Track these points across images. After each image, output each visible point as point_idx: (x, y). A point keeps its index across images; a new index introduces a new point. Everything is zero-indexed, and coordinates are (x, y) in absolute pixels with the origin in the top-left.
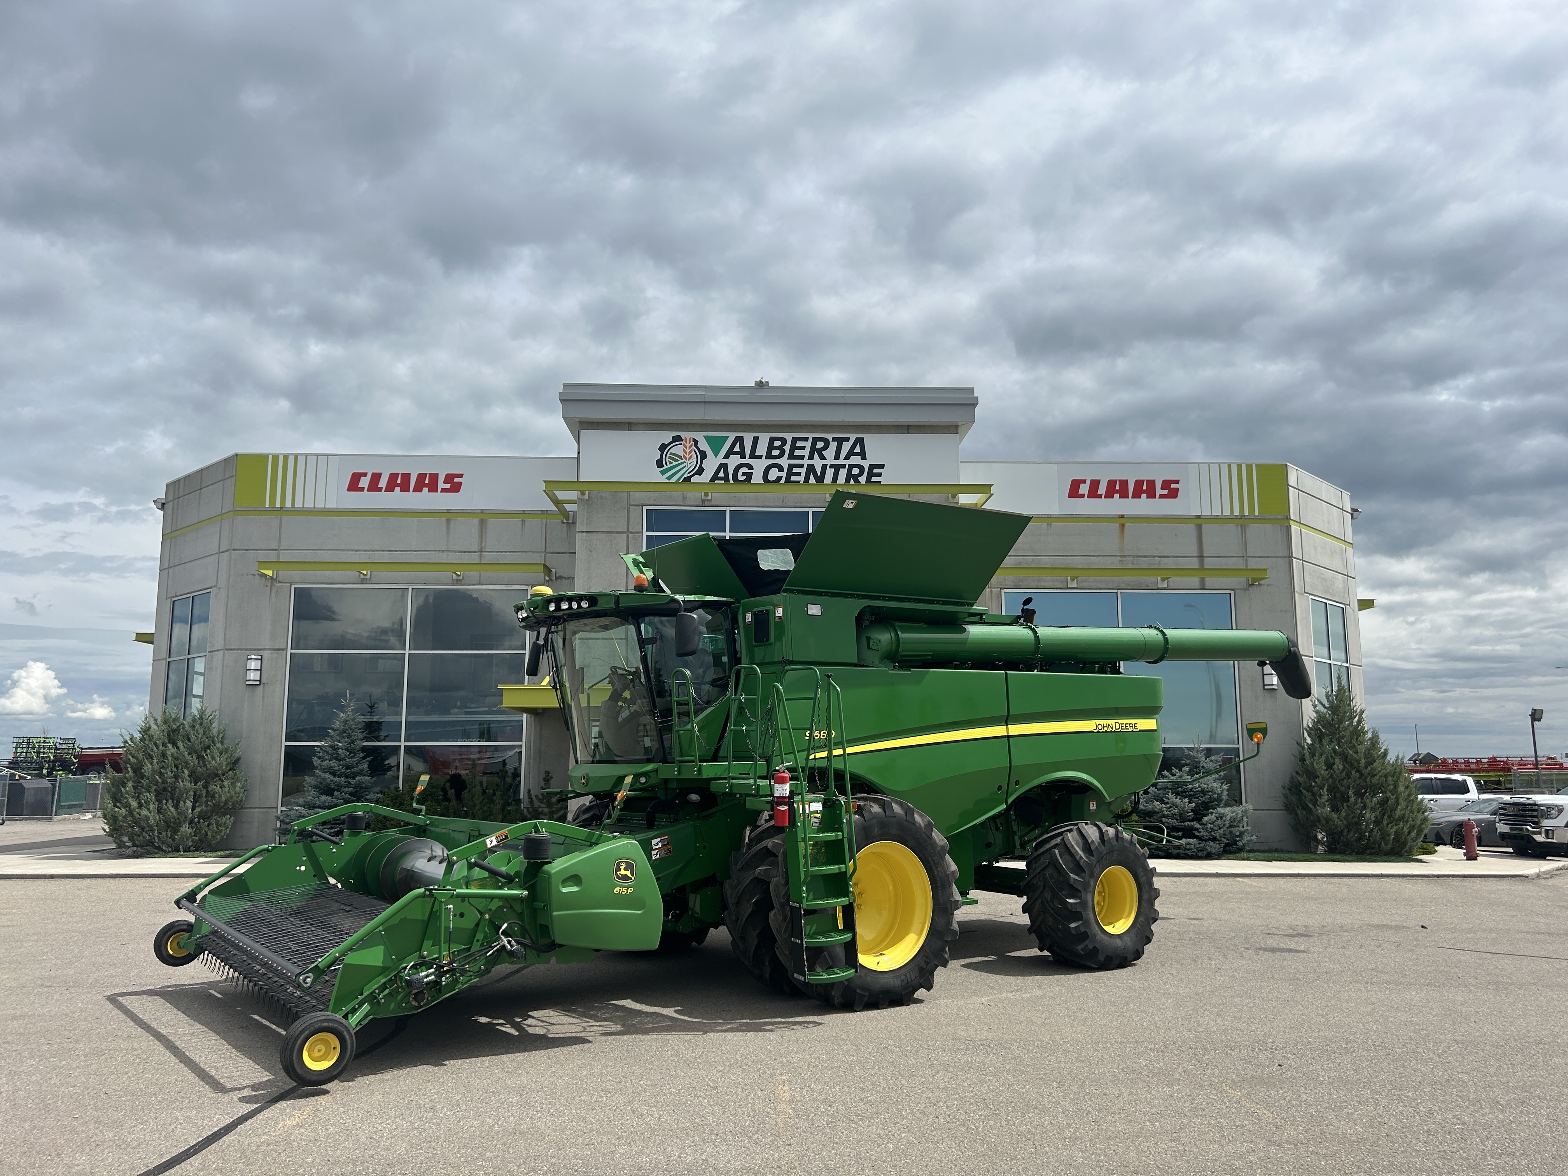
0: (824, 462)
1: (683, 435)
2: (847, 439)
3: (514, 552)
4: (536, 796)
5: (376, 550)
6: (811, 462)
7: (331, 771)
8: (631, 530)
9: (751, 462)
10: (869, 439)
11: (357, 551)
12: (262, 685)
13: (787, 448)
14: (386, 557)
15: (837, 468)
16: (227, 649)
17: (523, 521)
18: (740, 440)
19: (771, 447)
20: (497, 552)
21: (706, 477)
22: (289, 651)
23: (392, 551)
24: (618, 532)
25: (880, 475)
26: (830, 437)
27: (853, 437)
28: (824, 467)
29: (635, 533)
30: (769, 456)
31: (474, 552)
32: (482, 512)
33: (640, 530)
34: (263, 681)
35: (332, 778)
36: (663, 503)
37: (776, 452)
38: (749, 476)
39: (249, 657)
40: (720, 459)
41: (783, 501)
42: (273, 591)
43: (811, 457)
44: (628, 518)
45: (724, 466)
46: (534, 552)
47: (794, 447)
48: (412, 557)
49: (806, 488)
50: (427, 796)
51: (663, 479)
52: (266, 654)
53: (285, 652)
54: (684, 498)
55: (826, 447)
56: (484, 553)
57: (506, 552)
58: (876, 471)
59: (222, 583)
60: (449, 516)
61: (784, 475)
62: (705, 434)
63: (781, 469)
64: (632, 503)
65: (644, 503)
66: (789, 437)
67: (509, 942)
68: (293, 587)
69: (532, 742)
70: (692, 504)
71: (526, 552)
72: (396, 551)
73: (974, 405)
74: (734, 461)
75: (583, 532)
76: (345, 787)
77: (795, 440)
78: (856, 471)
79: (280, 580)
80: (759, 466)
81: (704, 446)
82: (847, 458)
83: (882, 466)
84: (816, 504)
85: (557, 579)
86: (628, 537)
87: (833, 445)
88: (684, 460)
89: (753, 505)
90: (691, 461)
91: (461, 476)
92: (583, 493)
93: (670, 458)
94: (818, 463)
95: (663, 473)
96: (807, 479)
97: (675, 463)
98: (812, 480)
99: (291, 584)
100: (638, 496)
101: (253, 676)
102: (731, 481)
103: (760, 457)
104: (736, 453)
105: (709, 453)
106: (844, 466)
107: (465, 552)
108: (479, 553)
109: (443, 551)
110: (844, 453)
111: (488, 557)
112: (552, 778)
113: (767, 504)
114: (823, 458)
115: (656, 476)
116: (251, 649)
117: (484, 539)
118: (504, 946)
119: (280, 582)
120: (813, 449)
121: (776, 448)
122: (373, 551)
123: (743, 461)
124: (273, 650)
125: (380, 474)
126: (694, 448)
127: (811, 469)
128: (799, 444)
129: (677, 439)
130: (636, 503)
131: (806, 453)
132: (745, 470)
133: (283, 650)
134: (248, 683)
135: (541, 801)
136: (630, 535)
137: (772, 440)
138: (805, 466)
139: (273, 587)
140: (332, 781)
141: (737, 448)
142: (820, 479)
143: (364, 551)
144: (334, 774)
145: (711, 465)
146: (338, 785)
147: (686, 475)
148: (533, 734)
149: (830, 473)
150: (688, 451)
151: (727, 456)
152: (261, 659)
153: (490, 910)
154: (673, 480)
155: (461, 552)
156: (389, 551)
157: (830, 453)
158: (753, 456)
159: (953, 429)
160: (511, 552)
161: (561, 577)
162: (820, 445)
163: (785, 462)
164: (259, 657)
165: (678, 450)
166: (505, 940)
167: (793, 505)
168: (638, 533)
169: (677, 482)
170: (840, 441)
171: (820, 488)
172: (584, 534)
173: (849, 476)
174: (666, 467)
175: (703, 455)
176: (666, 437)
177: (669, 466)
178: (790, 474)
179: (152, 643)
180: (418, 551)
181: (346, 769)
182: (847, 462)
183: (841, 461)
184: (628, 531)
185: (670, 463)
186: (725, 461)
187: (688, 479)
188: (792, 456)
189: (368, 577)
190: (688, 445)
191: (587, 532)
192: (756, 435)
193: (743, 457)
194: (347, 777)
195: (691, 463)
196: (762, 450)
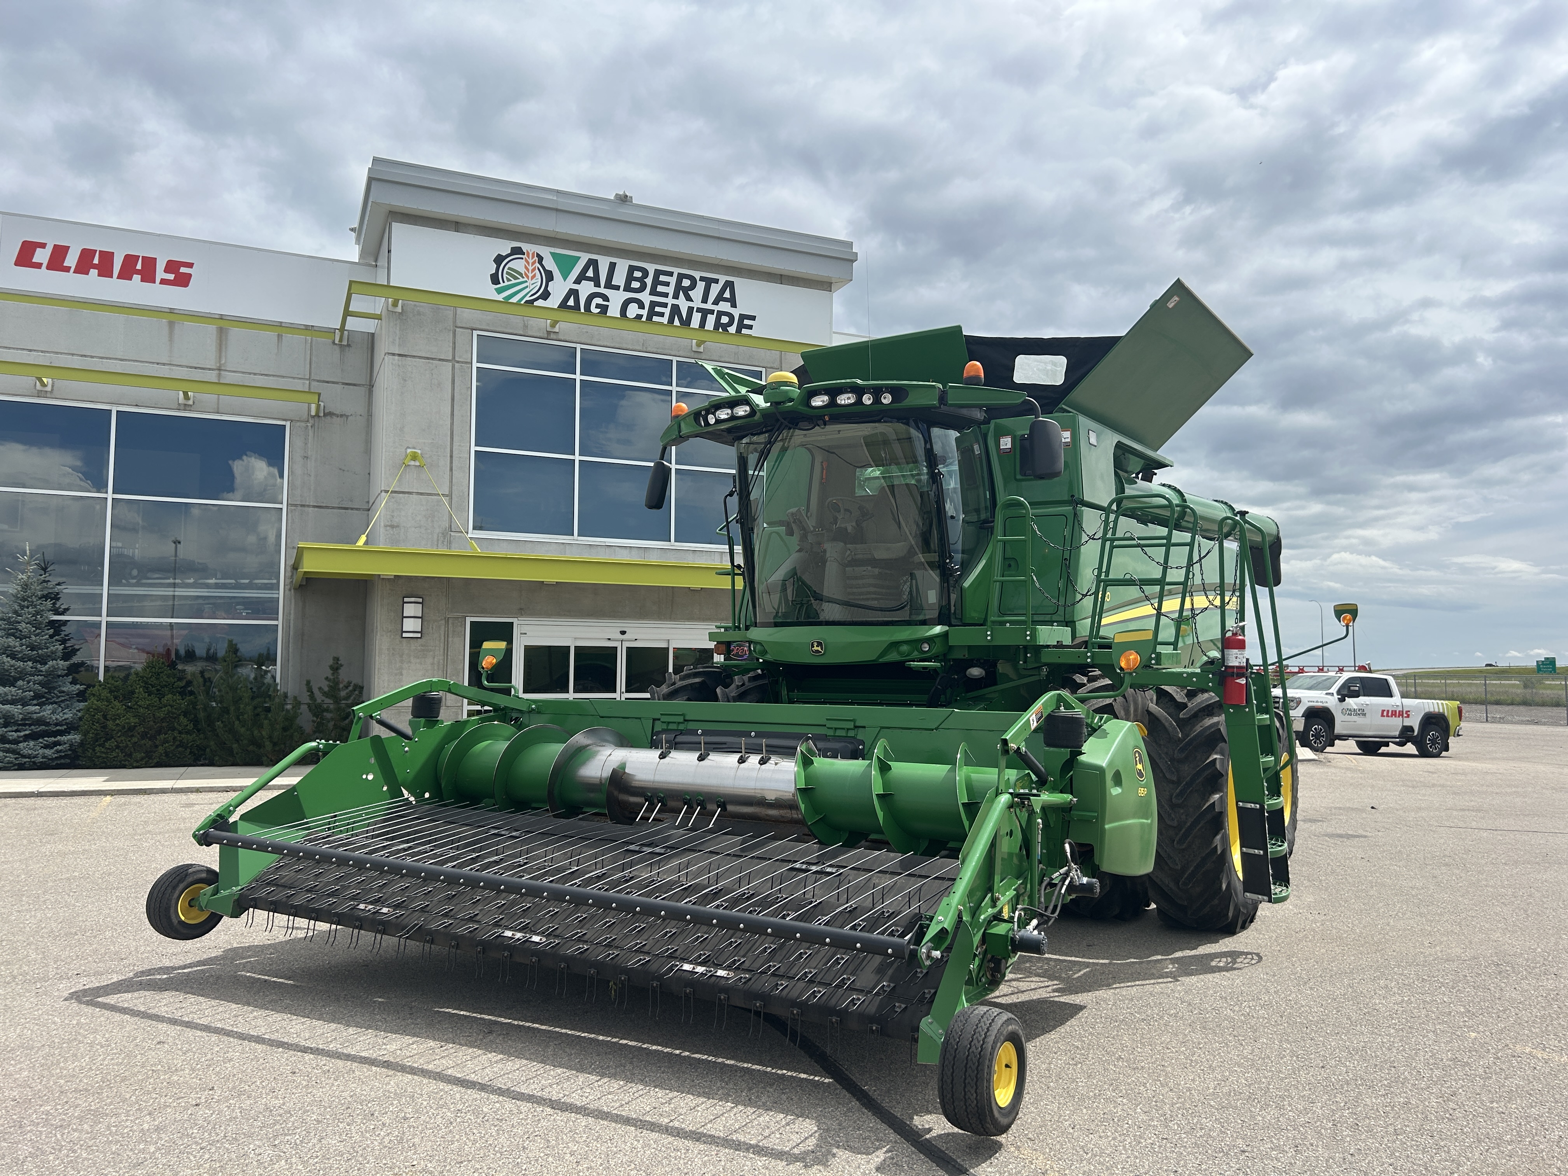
0: (690, 304)
1: (525, 247)
2: (716, 281)
3: (266, 375)
4: (320, 689)
5: (61, 353)
6: (675, 302)
8: (457, 359)
9: (608, 292)
10: (740, 283)
11: (30, 350)
13: (649, 281)
14: (76, 362)
15: (705, 313)
17: (280, 336)
18: (593, 263)
19: (630, 278)
20: (243, 373)
21: (554, 302)
23: (85, 356)
24: (440, 360)
25: (750, 327)
26: (697, 275)
27: (723, 279)
28: (690, 310)
29: (462, 362)
30: (628, 288)
31: (210, 369)
32: (222, 317)
33: (469, 360)
35: (12, 662)
36: (498, 329)
37: (635, 285)
38: (604, 309)
40: (570, 284)
41: (643, 345)
43: (676, 297)
44: (454, 343)
45: (574, 293)
46: (294, 378)
47: (656, 282)
48: (118, 367)
49: (669, 330)
50: (162, 687)
51: (500, 297)
54: (526, 327)
55: (693, 286)
56: (222, 373)
57: (255, 374)
58: (746, 322)
60: (172, 317)
61: (644, 313)
62: (553, 250)
63: (641, 306)
64: (459, 325)
65: (474, 326)
66: (651, 268)
69: (292, 622)
70: (535, 334)
71: (283, 377)
72: (92, 357)
73: (853, 261)
74: (586, 289)
75: (394, 354)
76: (32, 675)
77: (658, 273)
78: (725, 320)
80: (617, 299)
81: (550, 264)
82: (716, 303)
83: (753, 318)
84: (681, 353)
85: (325, 415)
86: (453, 367)
87: (701, 285)
88: (526, 279)
89: (608, 344)
90: (534, 281)
91: (190, 265)
92: (395, 304)
93: (508, 273)
94: (683, 304)
95: (499, 291)
96: (671, 321)
97: (514, 281)
98: (677, 322)
100: (467, 315)
102: (582, 310)
103: (617, 288)
104: (589, 279)
105: (557, 274)
106: (712, 312)
107: (196, 368)
108: (217, 372)
109: (164, 364)
110: (712, 297)
111: (229, 378)
112: (342, 665)
113: (625, 346)
114: (689, 299)
115: (489, 292)
117: (223, 354)
120: (679, 287)
121: (636, 279)
122: (57, 353)
123: (597, 290)
125: (67, 248)
126: (537, 265)
127: (676, 309)
128: (662, 278)
129: (517, 251)
130: (464, 326)
131: (670, 290)
132: (599, 301)
135: (325, 694)
136: (457, 365)
137: (632, 269)
138: (669, 306)
141: (590, 273)
142: (686, 323)
143: (42, 352)
144: (13, 656)
145: (559, 289)
146: (21, 672)
147: (527, 298)
148: (292, 612)
149: (696, 318)
150: (530, 268)
151: (578, 281)
154: (514, 300)
155: (191, 367)
156: (82, 356)
157: (697, 294)
158: (609, 285)
159: (826, 285)
160: (262, 375)
161: (331, 414)
162: (686, 283)
163: (646, 297)
165: (518, 265)
167: (655, 350)
168: (466, 363)
169: (518, 304)
170: (709, 282)
171: (684, 332)
172: (396, 357)
173: (718, 324)
174: (502, 284)
175: (550, 276)
176: (504, 247)
177: (507, 283)
178: (652, 313)
180: (126, 360)
181: (31, 651)
182: (716, 308)
183: (709, 306)
184: (454, 360)
185: (509, 280)
186: (575, 287)
187: (531, 302)
188: (654, 292)
189: (49, 388)
190: (531, 261)
191: (400, 355)
192: (614, 260)
193: (598, 285)
194: (35, 661)
195: (534, 284)
196: (619, 279)
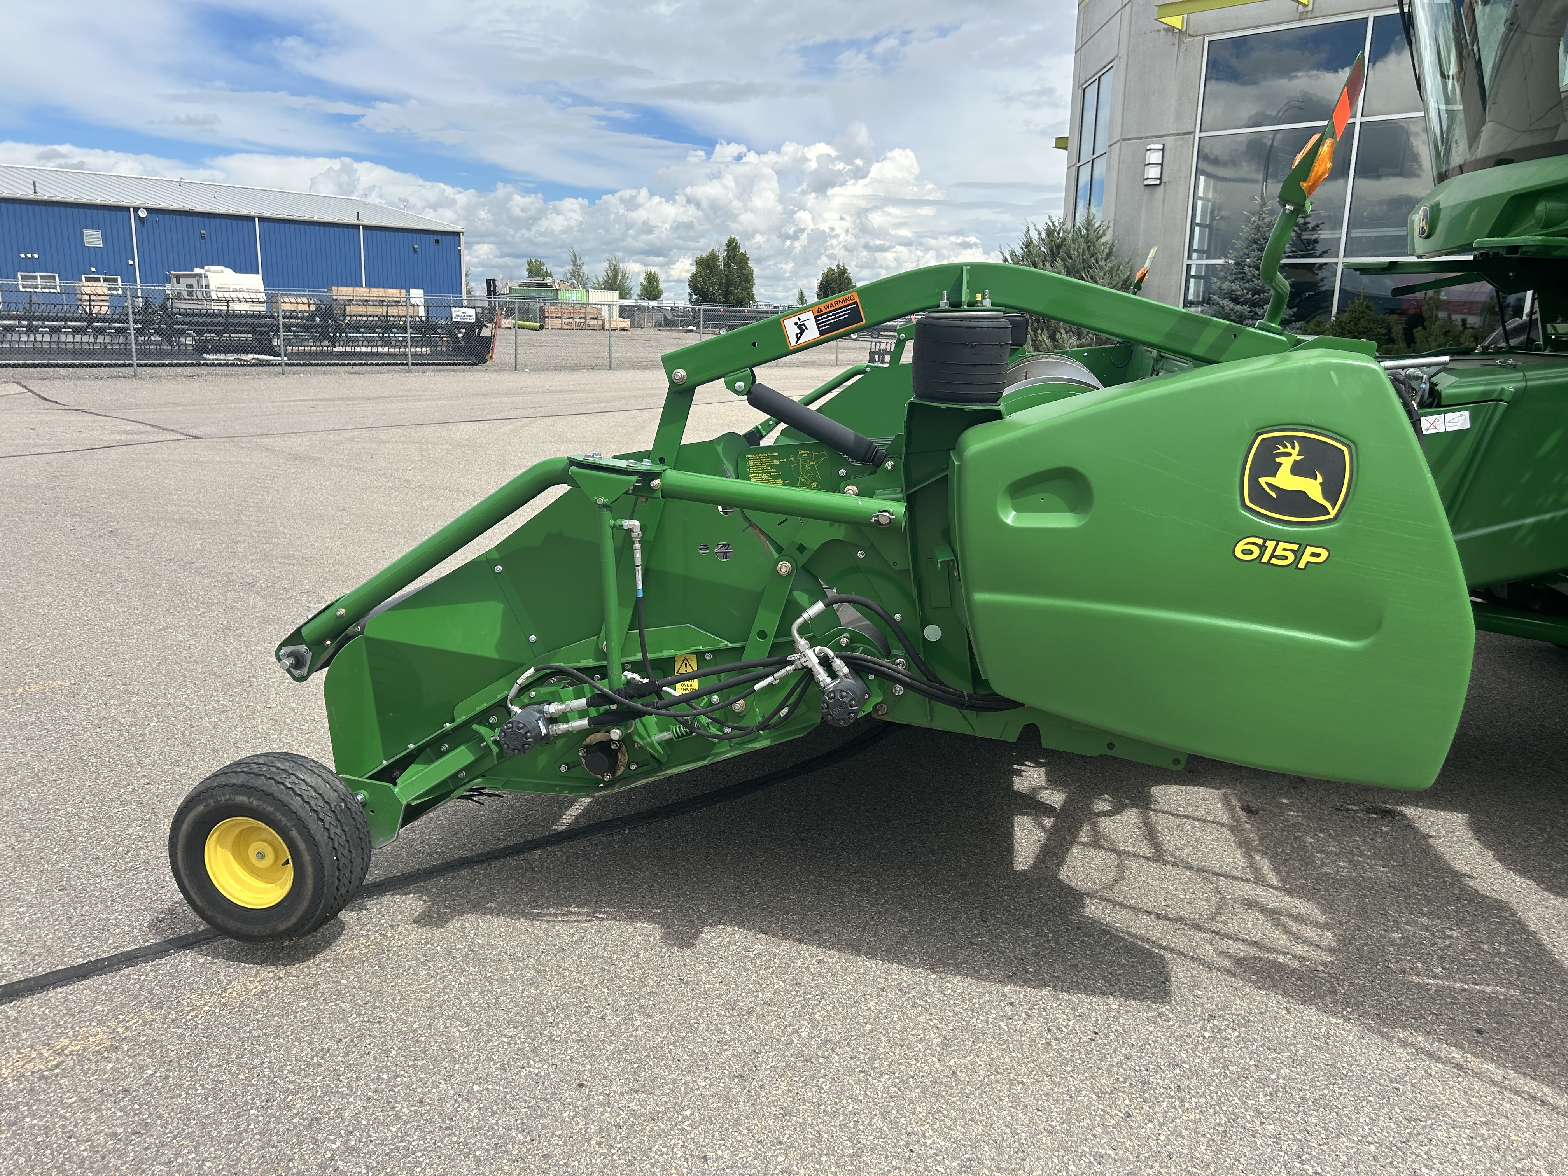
7: (1234, 296)
12: (1162, 185)
16: (1124, 140)
22: (1198, 134)
34: (1164, 180)
35: (1232, 305)
39: (1148, 147)
42: (1182, 50)
52: (1170, 141)
53: (1192, 136)
59: (1123, 52)
67: (825, 662)
68: (1207, 40)
76: (1249, 319)
79: (1191, 32)
99: (1204, 35)
101: (1153, 173)
116: (1152, 137)
118: (808, 673)
119: (1190, 36)
124: (1178, 134)
133: (1190, 133)
134: (1146, 182)
139: (1182, 45)
140: (1232, 310)
152: (1163, 150)
153: (802, 549)
164: (1161, 146)
166: (811, 657)
179: (1066, 148)
181: (1253, 295)
189: (1310, 8)
